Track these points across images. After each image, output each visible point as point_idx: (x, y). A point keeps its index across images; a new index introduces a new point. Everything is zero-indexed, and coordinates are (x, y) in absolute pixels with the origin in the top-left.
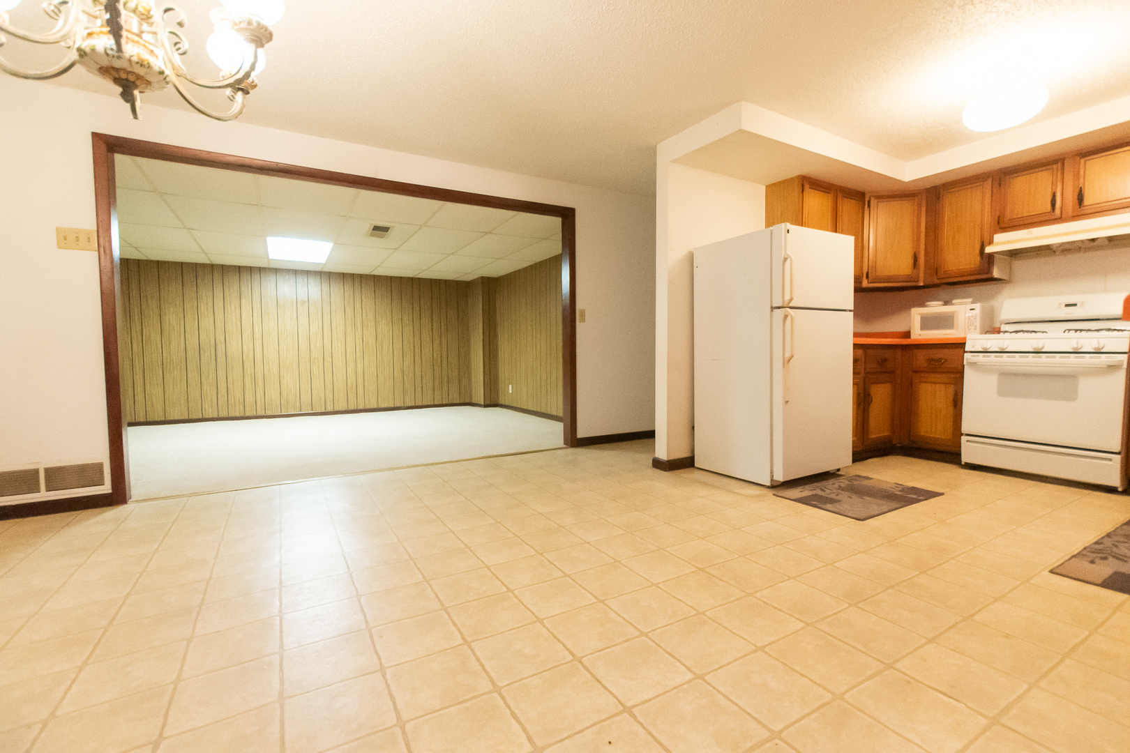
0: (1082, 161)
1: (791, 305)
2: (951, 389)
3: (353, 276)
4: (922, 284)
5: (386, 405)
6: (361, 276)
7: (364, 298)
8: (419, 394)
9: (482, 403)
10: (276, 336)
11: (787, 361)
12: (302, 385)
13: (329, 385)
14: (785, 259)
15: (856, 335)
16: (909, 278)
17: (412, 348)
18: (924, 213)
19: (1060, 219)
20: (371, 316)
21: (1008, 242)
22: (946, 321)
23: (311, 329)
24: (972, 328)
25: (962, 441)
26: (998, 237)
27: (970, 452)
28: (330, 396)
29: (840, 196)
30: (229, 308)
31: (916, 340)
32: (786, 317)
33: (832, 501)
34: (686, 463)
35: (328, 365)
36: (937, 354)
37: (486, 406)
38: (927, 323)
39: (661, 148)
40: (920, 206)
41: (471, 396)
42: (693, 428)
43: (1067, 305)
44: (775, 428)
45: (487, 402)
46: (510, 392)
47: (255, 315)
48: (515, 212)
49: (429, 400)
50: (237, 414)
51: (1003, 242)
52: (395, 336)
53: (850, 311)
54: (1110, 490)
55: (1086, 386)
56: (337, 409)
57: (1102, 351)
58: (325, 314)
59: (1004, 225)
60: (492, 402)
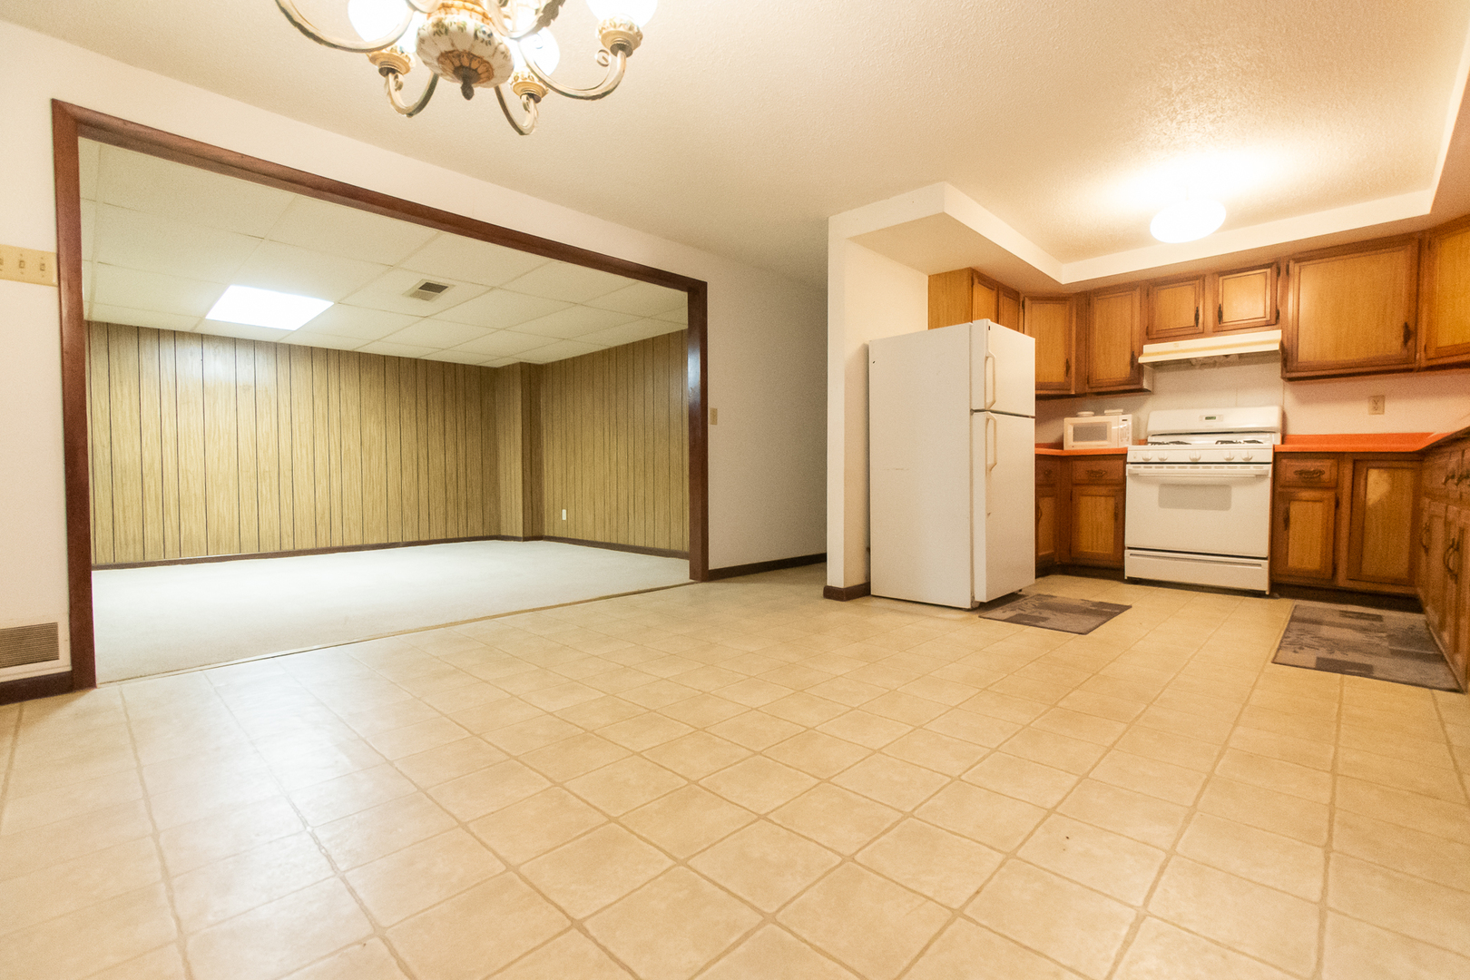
0: (1221, 279)
1: (992, 408)
2: (1111, 502)
3: (327, 352)
4: (1073, 393)
5: (375, 541)
6: (339, 353)
7: (343, 386)
8: (424, 525)
9: (521, 535)
10: (201, 437)
11: (989, 469)
12: (242, 513)
13: (286, 511)
14: (987, 358)
15: (1037, 446)
16: (1060, 386)
17: (415, 458)
18: (1074, 319)
19: (1202, 334)
20: (354, 411)
21: (1158, 353)
22: (1099, 432)
23: (259, 429)
24: (1125, 439)
25: (1126, 555)
26: (1147, 348)
27: (1133, 566)
28: (288, 528)
29: (1001, 294)
30: (119, 392)
31: (1067, 451)
32: (988, 420)
33: (1045, 619)
34: (861, 592)
35: (285, 482)
36: (1096, 466)
37: (526, 539)
38: (1080, 433)
39: (834, 222)
40: (1071, 308)
41: (498, 525)
42: (868, 549)
43: (1207, 418)
44: (976, 544)
45: (529, 534)
46: (564, 518)
47: (165, 404)
48: (634, 281)
49: (439, 532)
50: (131, 559)
51: (1153, 353)
52: (389, 440)
53: (1032, 417)
54: (1258, 594)
55: (1239, 495)
56: (299, 547)
57: (1251, 461)
58: (281, 405)
59: (1152, 335)
60: (534, 533)
